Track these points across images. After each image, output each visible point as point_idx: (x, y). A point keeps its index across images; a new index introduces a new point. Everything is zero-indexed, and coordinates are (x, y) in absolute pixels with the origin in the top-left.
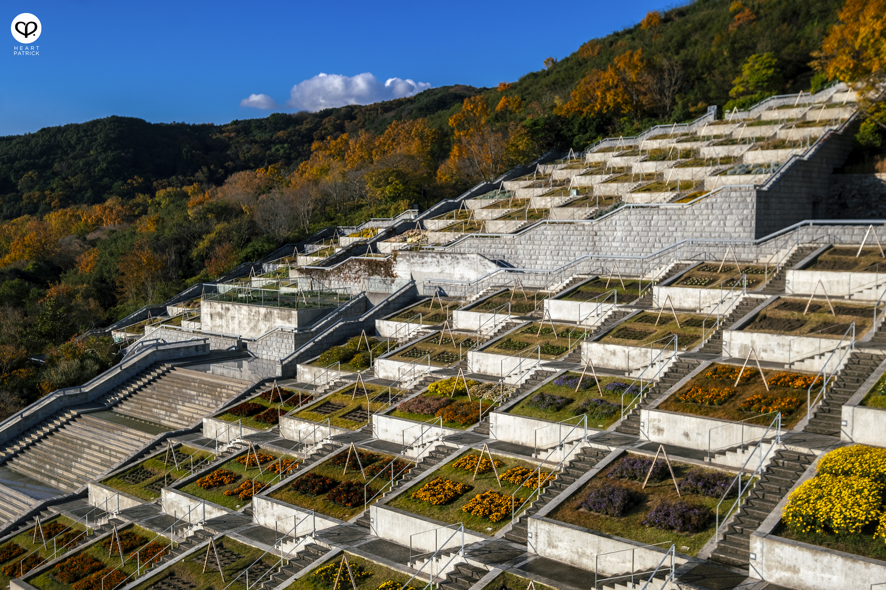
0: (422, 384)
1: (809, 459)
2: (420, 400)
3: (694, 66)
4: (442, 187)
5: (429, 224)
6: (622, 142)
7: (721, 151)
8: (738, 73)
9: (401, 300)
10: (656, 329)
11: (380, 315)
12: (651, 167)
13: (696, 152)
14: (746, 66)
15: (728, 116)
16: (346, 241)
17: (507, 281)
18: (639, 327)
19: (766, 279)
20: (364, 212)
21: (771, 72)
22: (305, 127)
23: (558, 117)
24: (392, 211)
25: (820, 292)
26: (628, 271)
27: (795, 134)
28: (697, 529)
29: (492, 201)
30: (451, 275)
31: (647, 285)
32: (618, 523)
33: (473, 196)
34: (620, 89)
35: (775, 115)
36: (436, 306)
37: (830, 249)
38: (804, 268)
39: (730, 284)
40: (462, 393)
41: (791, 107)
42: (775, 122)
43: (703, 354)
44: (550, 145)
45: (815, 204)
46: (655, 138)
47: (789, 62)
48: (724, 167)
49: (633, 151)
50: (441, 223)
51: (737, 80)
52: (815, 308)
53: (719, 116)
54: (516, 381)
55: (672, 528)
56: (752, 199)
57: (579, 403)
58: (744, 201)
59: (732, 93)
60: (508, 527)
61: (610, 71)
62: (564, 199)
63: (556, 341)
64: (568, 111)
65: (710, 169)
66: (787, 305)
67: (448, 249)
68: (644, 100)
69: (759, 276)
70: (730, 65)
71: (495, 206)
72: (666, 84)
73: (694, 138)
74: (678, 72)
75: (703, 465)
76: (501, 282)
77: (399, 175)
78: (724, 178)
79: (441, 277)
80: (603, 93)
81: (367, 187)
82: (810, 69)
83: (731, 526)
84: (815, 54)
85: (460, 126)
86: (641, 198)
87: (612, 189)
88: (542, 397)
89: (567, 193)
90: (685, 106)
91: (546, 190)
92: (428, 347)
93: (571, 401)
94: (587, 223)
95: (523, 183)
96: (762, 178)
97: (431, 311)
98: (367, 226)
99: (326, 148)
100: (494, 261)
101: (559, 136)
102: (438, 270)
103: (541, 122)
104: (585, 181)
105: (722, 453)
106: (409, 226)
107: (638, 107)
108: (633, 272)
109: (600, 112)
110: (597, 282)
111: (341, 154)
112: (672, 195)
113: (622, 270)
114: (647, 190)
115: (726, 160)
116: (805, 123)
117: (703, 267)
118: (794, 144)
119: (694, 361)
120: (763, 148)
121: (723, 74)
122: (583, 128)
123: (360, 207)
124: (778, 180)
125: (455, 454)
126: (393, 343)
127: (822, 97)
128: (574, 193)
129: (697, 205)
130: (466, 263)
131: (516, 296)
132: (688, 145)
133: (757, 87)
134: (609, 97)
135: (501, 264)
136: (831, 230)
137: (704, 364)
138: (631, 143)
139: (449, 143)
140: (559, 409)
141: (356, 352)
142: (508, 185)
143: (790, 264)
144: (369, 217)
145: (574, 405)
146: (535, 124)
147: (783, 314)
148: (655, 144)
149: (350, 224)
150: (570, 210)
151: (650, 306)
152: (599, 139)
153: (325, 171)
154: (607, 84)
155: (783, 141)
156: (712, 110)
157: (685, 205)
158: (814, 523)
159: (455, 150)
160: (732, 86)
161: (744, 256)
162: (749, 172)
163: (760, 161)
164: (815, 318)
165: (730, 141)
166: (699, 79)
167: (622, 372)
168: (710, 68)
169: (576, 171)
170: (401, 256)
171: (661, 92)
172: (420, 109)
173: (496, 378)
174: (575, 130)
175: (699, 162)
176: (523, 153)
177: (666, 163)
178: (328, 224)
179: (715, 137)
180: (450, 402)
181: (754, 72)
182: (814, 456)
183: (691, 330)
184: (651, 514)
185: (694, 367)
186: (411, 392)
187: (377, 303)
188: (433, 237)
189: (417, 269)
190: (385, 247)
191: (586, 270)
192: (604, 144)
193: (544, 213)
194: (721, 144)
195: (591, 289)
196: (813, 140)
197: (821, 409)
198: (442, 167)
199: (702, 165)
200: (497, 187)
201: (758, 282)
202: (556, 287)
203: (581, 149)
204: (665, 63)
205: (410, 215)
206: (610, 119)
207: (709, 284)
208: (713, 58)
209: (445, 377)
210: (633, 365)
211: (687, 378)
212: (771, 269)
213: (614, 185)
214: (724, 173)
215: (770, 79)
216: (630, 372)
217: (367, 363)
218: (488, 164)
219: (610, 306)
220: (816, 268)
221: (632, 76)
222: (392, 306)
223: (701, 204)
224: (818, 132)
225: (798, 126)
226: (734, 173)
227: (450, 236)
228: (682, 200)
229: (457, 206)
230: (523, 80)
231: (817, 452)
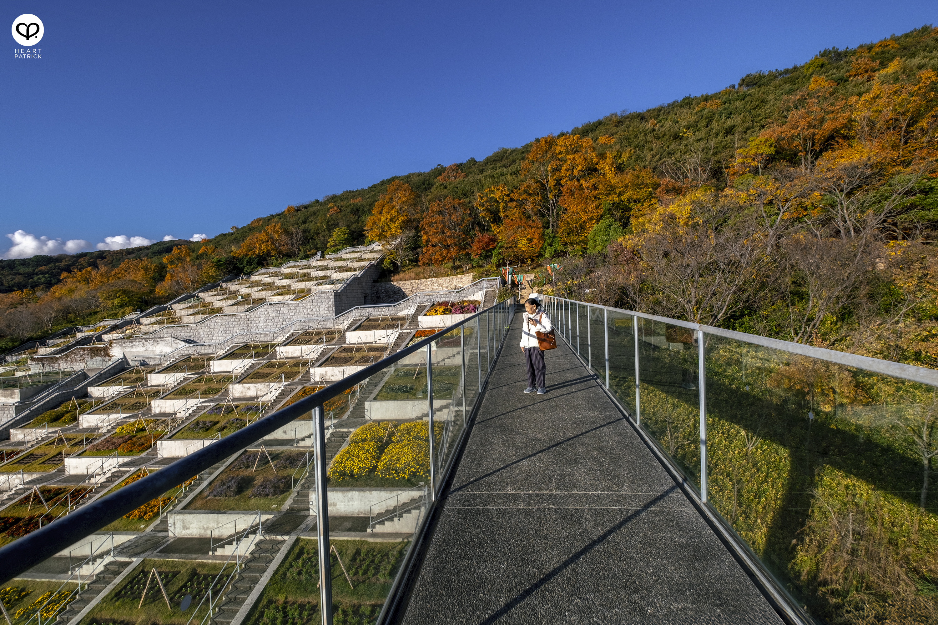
0: (114, 428)
1: (347, 434)
2: (107, 441)
3: (309, 232)
4: (159, 298)
5: (144, 321)
6: (272, 270)
7: (321, 274)
8: (331, 236)
9: (112, 372)
10: (276, 370)
11: (91, 384)
12: (285, 282)
13: (309, 274)
14: (334, 233)
15: (327, 256)
16: (80, 335)
17: (190, 352)
18: (266, 371)
19: (337, 337)
20: (99, 316)
21: (346, 236)
22: (63, 264)
23: (234, 257)
24: (120, 314)
25: (360, 341)
26: (266, 339)
27: (356, 265)
28: (283, 492)
29: (189, 305)
30: (153, 352)
31: (274, 346)
32: (232, 501)
33: (177, 302)
34: (270, 243)
35: (348, 256)
36: (138, 372)
37: (368, 319)
38: (354, 330)
39: (319, 341)
40: (143, 430)
41: (356, 252)
42: (348, 259)
43: (300, 382)
44: (230, 272)
45: (365, 297)
46: (290, 267)
47: (355, 232)
48: (321, 281)
49: (277, 274)
50: (153, 320)
51: (330, 240)
52: (359, 350)
53: (323, 256)
54: (183, 414)
55: (268, 495)
56: (332, 297)
57: (222, 423)
58: (328, 298)
59: (328, 245)
60: (157, 521)
61: (263, 234)
62: (234, 301)
63: (215, 385)
64: (240, 254)
65: (315, 282)
66: (346, 350)
67: (151, 336)
68: (283, 249)
69: (334, 336)
70: (327, 232)
71: (190, 307)
72: (295, 240)
73: (309, 267)
74: (301, 235)
75: (293, 449)
76: (186, 352)
77: (125, 292)
78: (320, 287)
79: (146, 353)
80: (260, 244)
81: (101, 300)
82: (364, 235)
83: (302, 485)
84: (365, 229)
85: (172, 262)
86: (277, 299)
87: (262, 294)
88: (197, 424)
89: (235, 298)
90: (305, 252)
91: (224, 297)
92: (126, 401)
93: (218, 422)
94: (244, 314)
95: (211, 293)
96: (339, 286)
97: (134, 376)
98: (101, 324)
99: (74, 277)
100: (183, 341)
101: (235, 268)
102: (144, 349)
103: (224, 260)
104: (248, 291)
105: (303, 439)
106: (130, 322)
107: (280, 252)
108: (269, 339)
109: (259, 254)
110: (246, 347)
111: (87, 281)
112: (293, 296)
113: (262, 339)
114: (281, 294)
115: (323, 278)
116: (361, 260)
117: (306, 333)
118: (355, 269)
119: (294, 387)
120: (340, 272)
121: (324, 236)
122: (249, 263)
123: (95, 313)
124: (346, 287)
125: (127, 475)
126: (100, 400)
127: (370, 248)
128: (240, 297)
129: (304, 301)
130: (163, 343)
131: (194, 360)
132: (305, 271)
133: (340, 243)
134: (263, 247)
135: (189, 341)
136: (368, 310)
137: (299, 387)
138: (277, 270)
139: (166, 272)
140: (207, 430)
141: (67, 412)
142: (201, 295)
143: (348, 329)
144: (103, 318)
145: (218, 426)
146: (219, 261)
147: (343, 355)
148: (290, 270)
149: (88, 324)
150: (236, 307)
151: (275, 357)
152: (259, 268)
153: (71, 291)
154: (262, 240)
155: (351, 268)
156: (319, 253)
157: (298, 301)
158: (345, 474)
159: (168, 276)
160: (328, 242)
161: (328, 326)
162: (333, 284)
163: (339, 278)
164: (358, 355)
165: (326, 268)
166: (312, 238)
167: (252, 399)
168: (317, 234)
169: (244, 286)
170: (115, 343)
171: (292, 245)
172: (154, 253)
173: (169, 415)
174: (245, 264)
175: (310, 279)
176: (213, 277)
177: (293, 280)
178: (69, 325)
179: (320, 266)
180: (131, 438)
181: (338, 236)
182: (350, 432)
183: (295, 369)
184: (255, 489)
185: (293, 390)
186: (104, 434)
187: (92, 375)
188: (144, 329)
189: (128, 350)
190: (106, 337)
191: (241, 340)
192: (262, 271)
193: (220, 310)
194: (322, 270)
195: (241, 351)
196: (363, 267)
197: (357, 405)
198: (159, 286)
199: (311, 280)
200: (194, 296)
201: (334, 339)
202: (221, 352)
203: (249, 274)
204: (294, 230)
205: (133, 316)
206: (265, 258)
207: (307, 342)
208: (318, 229)
209: (132, 420)
210: (259, 393)
211: (288, 398)
212: (339, 331)
213: (263, 292)
214: (321, 284)
215: (346, 239)
216: (258, 398)
217: (75, 419)
218: (189, 283)
219: (250, 360)
220: (360, 330)
221: (276, 236)
222: (103, 376)
223: (307, 300)
224: (365, 263)
225: (357, 261)
226: (326, 284)
227: (156, 327)
228: (298, 299)
229: (165, 309)
230: (217, 237)
231: (352, 430)
